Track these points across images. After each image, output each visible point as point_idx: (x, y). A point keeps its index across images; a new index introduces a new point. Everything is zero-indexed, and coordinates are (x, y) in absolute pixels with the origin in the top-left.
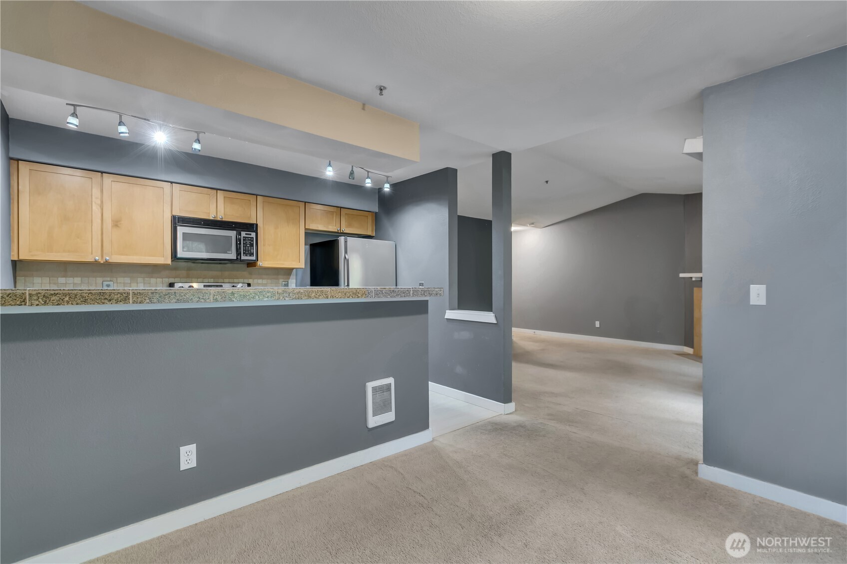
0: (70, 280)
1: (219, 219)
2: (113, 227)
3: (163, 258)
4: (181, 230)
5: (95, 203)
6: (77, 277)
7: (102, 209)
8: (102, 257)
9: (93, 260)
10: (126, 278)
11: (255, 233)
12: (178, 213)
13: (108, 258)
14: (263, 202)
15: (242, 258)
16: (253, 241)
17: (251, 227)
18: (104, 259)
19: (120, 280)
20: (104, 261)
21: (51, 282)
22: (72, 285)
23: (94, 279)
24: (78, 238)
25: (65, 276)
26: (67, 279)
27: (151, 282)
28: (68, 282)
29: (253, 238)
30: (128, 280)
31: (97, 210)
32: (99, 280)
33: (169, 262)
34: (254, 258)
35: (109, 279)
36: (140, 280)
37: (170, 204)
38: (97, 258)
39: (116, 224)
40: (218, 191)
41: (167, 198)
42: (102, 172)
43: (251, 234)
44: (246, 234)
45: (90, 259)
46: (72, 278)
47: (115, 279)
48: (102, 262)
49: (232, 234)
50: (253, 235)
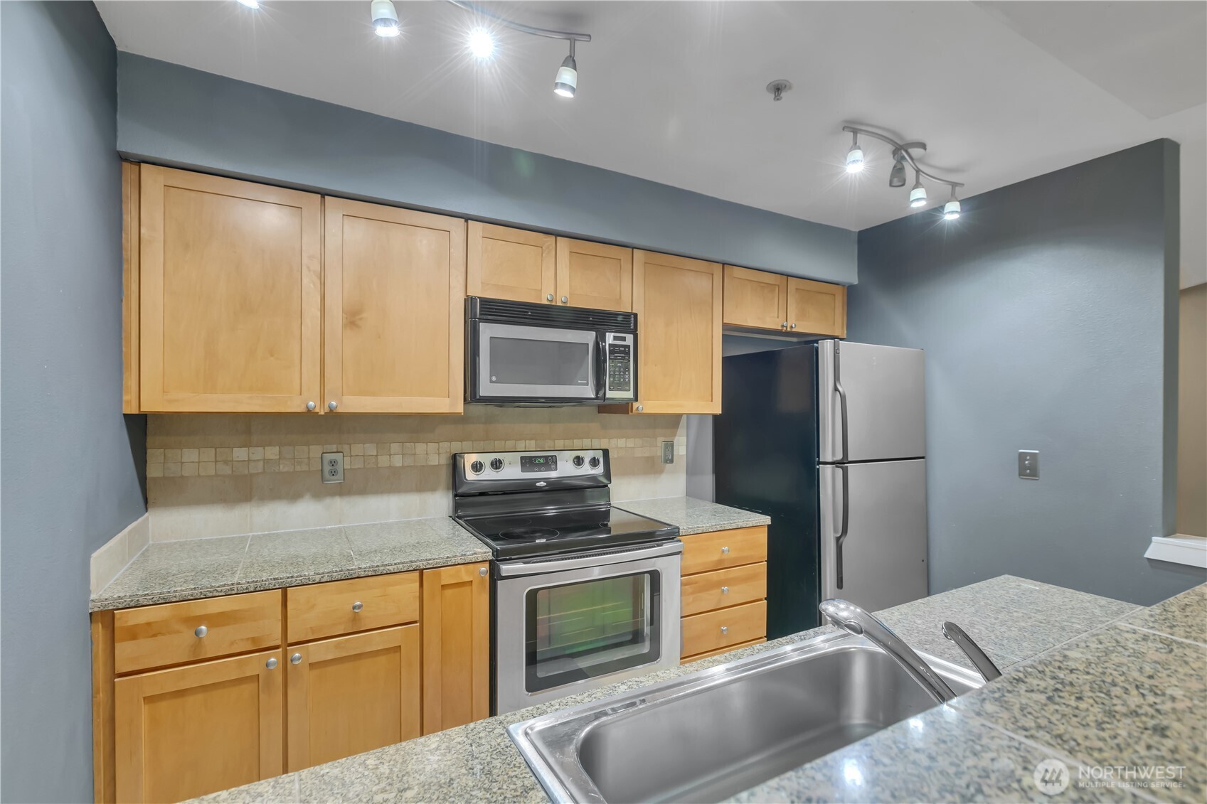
0: (258, 453)
1: (559, 304)
2: (345, 326)
3: (447, 401)
4: (488, 331)
5: (308, 268)
6: (270, 445)
7: (323, 284)
8: (323, 398)
9: (302, 409)
10: (367, 445)
11: (632, 336)
12: (477, 291)
13: (334, 403)
14: (646, 263)
15: (607, 396)
16: (628, 354)
17: (627, 322)
18: (326, 406)
19: (357, 449)
20: (327, 410)
21: (218, 459)
22: (262, 463)
23: (305, 448)
24: (272, 356)
25: (247, 445)
26: (252, 450)
27: (417, 453)
28: (253, 457)
29: (628, 347)
30: (371, 449)
31: (312, 285)
32: (316, 451)
33: (460, 408)
34: (629, 395)
35: (334, 448)
36: (395, 447)
37: (463, 269)
38: (312, 404)
39: (352, 319)
40: (558, 238)
41: (458, 253)
42: (324, 194)
43: (624, 339)
44: (615, 338)
45: (295, 406)
46: (261, 449)
47: (346, 447)
48: (322, 413)
49: (589, 337)
50: (629, 339)
